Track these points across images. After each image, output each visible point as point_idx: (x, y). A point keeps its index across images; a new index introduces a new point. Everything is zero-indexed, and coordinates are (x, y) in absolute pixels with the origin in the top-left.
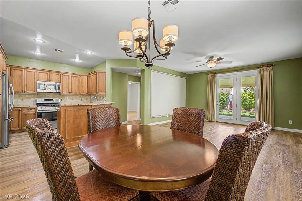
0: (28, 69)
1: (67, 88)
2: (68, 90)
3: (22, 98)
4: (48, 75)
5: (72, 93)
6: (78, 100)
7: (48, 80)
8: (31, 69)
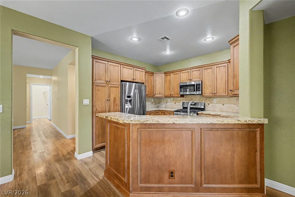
0: (174, 72)
1: (210, 87)
2: (211, 90)
3: (175, 101)
4: (189, 74)
5: (218, 94)
6: (233, 105)
7: (189, 80)
8: (176, 72)
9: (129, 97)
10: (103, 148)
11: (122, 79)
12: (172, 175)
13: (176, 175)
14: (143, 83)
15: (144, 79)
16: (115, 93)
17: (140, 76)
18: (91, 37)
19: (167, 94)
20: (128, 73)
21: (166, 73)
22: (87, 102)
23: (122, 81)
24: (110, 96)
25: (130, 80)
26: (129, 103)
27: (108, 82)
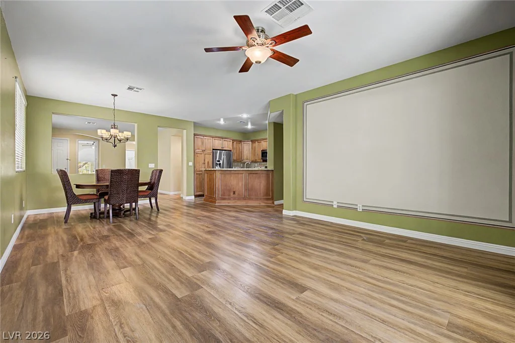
8: (259, 140)
9: (219, 161)
10: (203, 196)
11: (214, 148)
12: (234, 193)
13: (236, 193)
14: (231, 151)
15: (231, 147)
16: (209, 158)
17: (228, 145)
18: (194, 122)
19: (253, 159)
20: (218, 144)
21: (252, 141)
22: (191, 164)
23: (213, 149)
24: (205, 160)
25: (220, 148)
26: (218, 166)
27: (203, 151)
